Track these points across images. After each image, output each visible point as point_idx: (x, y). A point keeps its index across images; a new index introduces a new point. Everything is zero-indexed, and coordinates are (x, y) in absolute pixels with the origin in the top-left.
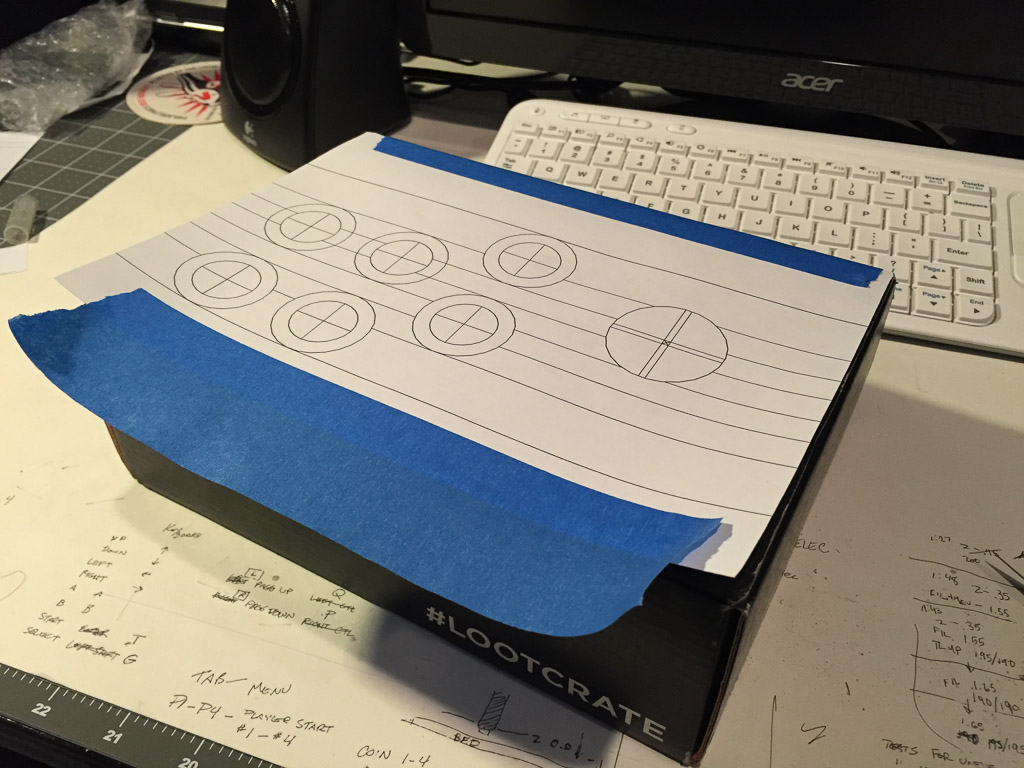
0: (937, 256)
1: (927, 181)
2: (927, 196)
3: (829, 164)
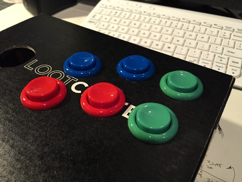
0: (224, 53)
1: (226, 28)
2: (225, 33)
3: (194, 21)
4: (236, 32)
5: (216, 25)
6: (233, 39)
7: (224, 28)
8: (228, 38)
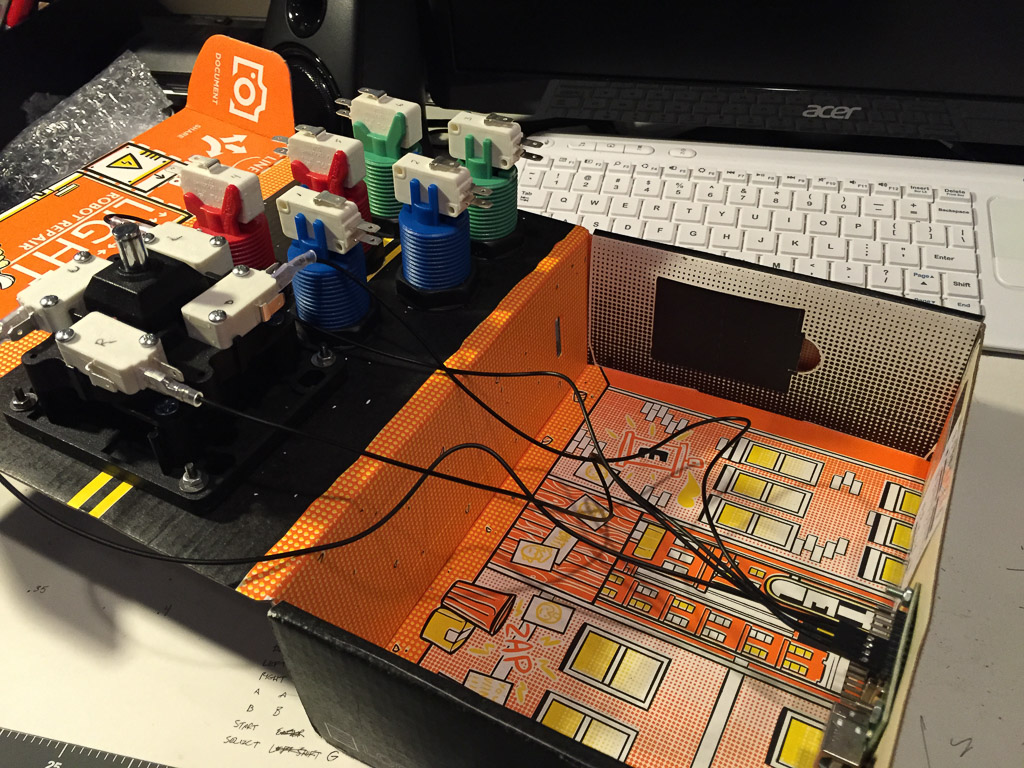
0: (925, 262)
1: (912, 191)
2: (913, 205)
3: (821, 180)
4: (942, 198)
5: (886, 185)
6: (938, 221)
7: (908, 190)
8: (926, 220)
